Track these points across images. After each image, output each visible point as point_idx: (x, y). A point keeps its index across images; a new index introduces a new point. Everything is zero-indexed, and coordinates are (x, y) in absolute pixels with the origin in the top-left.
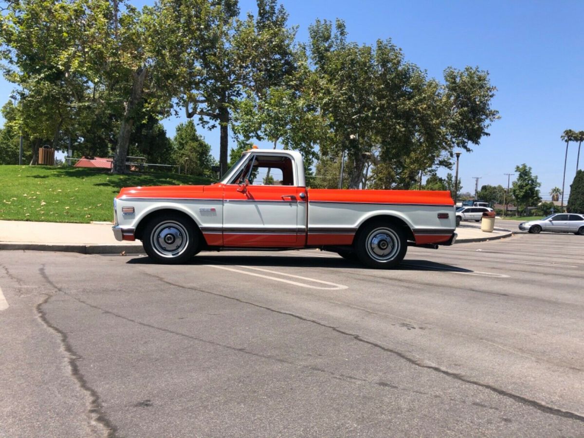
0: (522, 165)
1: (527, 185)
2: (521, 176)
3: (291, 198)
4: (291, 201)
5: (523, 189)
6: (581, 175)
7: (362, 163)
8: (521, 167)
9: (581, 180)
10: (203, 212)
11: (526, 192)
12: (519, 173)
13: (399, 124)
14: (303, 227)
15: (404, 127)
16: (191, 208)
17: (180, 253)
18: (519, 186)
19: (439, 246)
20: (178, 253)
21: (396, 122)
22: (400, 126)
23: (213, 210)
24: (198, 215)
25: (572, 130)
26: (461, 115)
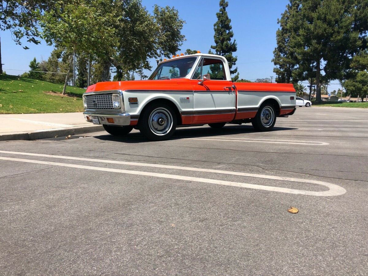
3: (229, 89)
4: (229, 90)
7: (109, 64)
10: (182, 100)
13: (135, 39)
14: (235, 108)
15: (139, 42)
16: (175, 98)
17: (168, 132)
19: (289, 116)
20: (167, 132)
21: (133, 38)
22: (136, 41)
23: (188, 98)
24: (179, 103)
25: (190, 49)
26: (166, 37)
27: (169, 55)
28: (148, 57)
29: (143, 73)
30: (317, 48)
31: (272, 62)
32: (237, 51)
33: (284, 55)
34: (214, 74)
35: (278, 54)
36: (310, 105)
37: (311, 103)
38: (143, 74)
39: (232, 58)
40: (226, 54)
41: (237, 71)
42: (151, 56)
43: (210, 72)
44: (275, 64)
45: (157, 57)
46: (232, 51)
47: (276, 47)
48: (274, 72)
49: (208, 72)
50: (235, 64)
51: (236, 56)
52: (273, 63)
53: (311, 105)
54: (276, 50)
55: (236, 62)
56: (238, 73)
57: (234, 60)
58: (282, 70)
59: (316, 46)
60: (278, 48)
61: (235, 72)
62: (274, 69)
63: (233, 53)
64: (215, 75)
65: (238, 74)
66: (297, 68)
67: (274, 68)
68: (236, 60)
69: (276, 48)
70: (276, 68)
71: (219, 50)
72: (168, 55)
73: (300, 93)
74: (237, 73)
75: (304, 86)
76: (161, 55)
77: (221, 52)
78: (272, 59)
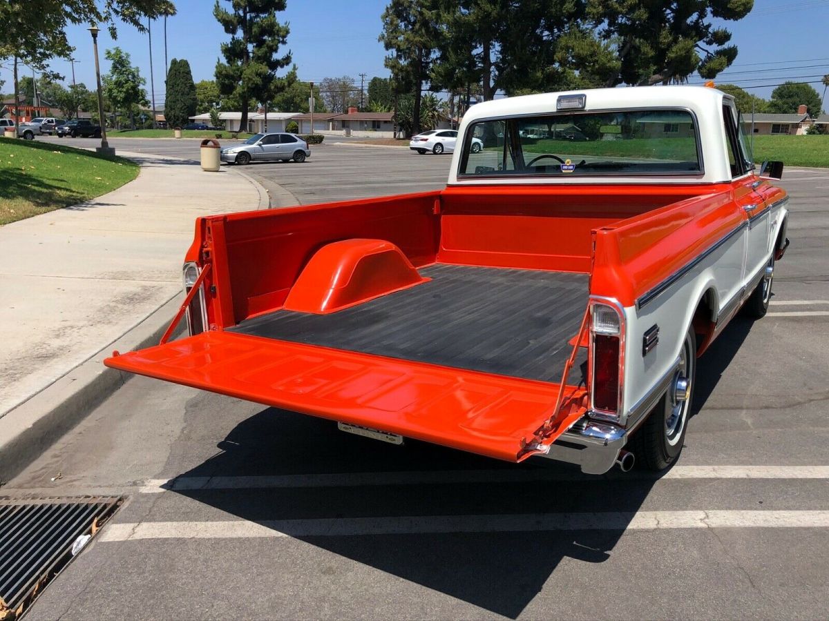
0: (115, 49)
1: (127, 81)
2: (115, 67)
5: (123, 87)
6: (177, 65)
8: (113, 52)
9: (178, 73)
11: (127, 92)
12: (112, 62)
18: (116, 83)
27: (137, 16)
28: (68, 21)
29: (48, 65)
30: (490, 13)
31: (379, 41)
32: (286, 9)
33: (406, 26)
34: (234, 68)
35: (395, 22)
36: (480, 150)
37: (482, 144)
38: (48, 70)
39: (277, 27)
40: (262, 15)
41: (290, 61)
42: (77, 16)
43: (224, 61)
44: (388, 46)
45: (96, 20)
46: (275, 10)
47: (389, 6)
48: (386, 66)
49: (218, 63)
50: (284, 43)
51: (286, 23)
52: (382, 44)
53: (482, 149)
54: (388, 11)
55: (288, 39)
56: (294, 65)
57: (281, 33)
58: (403, 62)
59: (486, 9)
60: (392, 7)
61: (287, 64)
62: (387, 59)
63: (278, 13)
64: (238, 70)
65: (295, 68)
66: (437, 59)
67: (386, 57)
68: (288, 32)
69: (387, 8)
70: (391, 57)
71: (242, 4)
72: (134, 16)
73: (430, 114)
74: (291, 65)
75: (439, 100)
76: (110, 14)
77: (248, 9)
78: (380, 34)
